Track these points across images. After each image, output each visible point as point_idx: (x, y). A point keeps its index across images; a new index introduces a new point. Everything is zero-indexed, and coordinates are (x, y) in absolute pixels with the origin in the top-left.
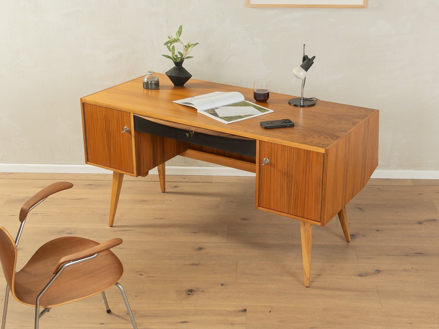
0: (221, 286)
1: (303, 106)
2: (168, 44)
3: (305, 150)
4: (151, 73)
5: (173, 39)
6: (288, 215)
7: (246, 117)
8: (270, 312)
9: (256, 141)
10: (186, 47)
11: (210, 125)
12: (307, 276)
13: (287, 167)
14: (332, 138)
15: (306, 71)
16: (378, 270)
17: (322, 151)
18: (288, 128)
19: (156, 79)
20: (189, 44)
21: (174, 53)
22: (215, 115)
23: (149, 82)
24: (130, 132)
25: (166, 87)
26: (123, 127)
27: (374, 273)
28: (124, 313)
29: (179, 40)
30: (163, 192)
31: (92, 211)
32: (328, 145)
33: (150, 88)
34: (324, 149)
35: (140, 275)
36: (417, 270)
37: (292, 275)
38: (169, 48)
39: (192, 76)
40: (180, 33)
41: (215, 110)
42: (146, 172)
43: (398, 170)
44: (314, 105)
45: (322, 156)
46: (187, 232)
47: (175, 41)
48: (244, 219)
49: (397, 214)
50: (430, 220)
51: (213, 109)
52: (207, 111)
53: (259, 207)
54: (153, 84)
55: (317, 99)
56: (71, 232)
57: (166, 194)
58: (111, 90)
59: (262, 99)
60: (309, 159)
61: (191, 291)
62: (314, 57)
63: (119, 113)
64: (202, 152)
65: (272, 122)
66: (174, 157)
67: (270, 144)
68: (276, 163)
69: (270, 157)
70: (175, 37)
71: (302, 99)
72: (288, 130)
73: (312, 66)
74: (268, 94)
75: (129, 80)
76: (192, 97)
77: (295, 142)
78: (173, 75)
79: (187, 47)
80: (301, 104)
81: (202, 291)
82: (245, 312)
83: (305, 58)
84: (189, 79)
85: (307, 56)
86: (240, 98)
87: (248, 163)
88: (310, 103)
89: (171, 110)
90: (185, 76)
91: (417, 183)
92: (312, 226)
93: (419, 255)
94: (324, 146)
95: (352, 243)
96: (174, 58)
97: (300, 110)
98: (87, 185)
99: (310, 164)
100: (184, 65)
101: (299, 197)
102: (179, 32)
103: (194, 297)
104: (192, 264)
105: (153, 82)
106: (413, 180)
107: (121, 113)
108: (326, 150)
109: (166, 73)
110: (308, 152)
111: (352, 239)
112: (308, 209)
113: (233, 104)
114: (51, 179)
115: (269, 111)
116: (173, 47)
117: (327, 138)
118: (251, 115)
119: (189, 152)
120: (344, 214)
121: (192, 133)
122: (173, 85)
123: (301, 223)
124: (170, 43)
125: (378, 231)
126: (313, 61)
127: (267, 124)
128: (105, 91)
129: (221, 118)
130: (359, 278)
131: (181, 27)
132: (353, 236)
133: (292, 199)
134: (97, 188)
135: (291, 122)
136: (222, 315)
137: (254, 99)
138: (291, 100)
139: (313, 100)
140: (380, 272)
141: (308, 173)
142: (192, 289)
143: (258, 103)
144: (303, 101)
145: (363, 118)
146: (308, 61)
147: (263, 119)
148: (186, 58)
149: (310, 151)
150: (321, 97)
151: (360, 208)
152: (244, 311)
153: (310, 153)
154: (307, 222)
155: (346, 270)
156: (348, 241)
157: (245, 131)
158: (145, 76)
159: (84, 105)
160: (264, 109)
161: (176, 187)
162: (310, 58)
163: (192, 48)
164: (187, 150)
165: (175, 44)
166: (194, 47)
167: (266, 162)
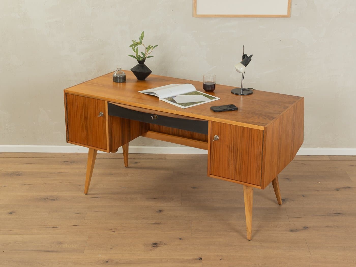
0: (179, 240)
1: (243, 95)
2: (133, 46)
3: (248, 128)
4: (120, 70)
5: (136, 42)
6: (234, 181)
7: (199, 103)
8: (221, 259)
9: (208, 121)
10: (147, 48)
11: (171, 109)
12: (249, 231)
13: (234, 142)
14: (269, 119)
15: (246, 66)
16: (306, 227)
17: (262, 128)
18: (233, 111)
19: (123, 75)
20: (150, 46)
21: (137, 54)
22: (174, 101)
23: (118, 77)
24: (104, 116)
25: (130, 80)
26: (99, 113)
27: (303, 229)
28: (103, 261)
29: (142, 43)
30: (126, 167)
31: (70, 183)
32: (266, 124)
33: (118, 81)
34: (264, 127)
35: (113, 232)
36: (337, 226)
37: (237, 231)
38: (133, 49)
39: (152, 72)
40: (142, 38)
41: (173, 98)
42: (117, 148)
43: (317, 148)
44: (251, 94)
45: (262, 132)
46: (149, 198)
47: (138, 44)
48: (194, 188)
49: (318, 183)
50: (345, 188)
51: (171, 97)
52: (167, 99)
53: (210, 175)
54: (121, 78)
55: (254, 89)
56: (54, 199)
57: (128, 168)
58: (87, 83)
59: (210, 89)
60: (251, 135)
61: (155, 244)
62: (252, 56)
63: (95, 101)
64: (160, 133)
65: (220, 107)
66: (137, 137)
67: (219, 124)
68: (224, 139)
69: (219, 134)
70: (138, 40)
71: (242, 89)
72: (233, 113)
73: (250, 63)
74: (214, 85)
75: (98, 77)
76: (153, 88)
77: (240, 122)
78: (137, 71)
79: (149, 48)
80: (241, 92)
81: (165, 244)
82: (201, 260)
83: (244, 56)
84: (149, 74)
85: (246, 55)
86: (192, 88)
87: (198, 141)
88: (248, 92)
89: (138, 98)
90: (147, 72)
91: (333, 159)
92: (253, 190)
93: (338, 215)
94: (264, 124)
95: (283, 206)
96: (138, 57)
97: (240, 97)
98: (63, 162)
99: (252, 139)
100: (146, 63)
101: (243, 166)
102: (141, 36)
103: (158, 249)
104: (154, 223)
105: (121, 77)
106: (329, 156)
107: (97, 101)
108: (265, 128)
109: (131, 69)
110: (250, 129)
111: (283, 203)
112: (250, 176)
113: (187, 93)
114: (33, 158)
115: (216, 98)
116: (137, 48)
117: (265, 118)
118: (202, 102)
119: (149, 133)
120: (277, 182)
121: (155, 116)
122: (137, 79)
123: (244, 187)
124: (134, 45)
125: (303, 196)
126: (251, 58)
127: (216, 108)
128: (82, 84)
129: (179, 104)
130: (291, 233)
131: (143, 33)
132: (284, 200)
133: (238, 168)
134: (72, 164)
135: (235, 106)
136: (182, 262)
137: (203, 89)
138: (233, 90)
139: (250, 90)
140: (308, 229)
141: (250, 146)
142: (156, 242)
143: (206, 92)
144: (243, 91)
145: (292, 103)
146: (247, 58)
147: (212, 105)
148: (147, 58)
149: (252, 129)
150: (257, 87)
151: (287, 179)
152: (199, 259)
153: (252, 130)
154: (249, 187)
155: (280, 227)
156: (280, 204)
157: (199, 114)
158: (114, 72)
159: (67, 95)
160: (211, 97)
161: (136, 163)
162: (249, 56)
163: (152, 49)
164: (148, 131)
165: (139, 46)
166: (154, 48)
167: (217, 138)
